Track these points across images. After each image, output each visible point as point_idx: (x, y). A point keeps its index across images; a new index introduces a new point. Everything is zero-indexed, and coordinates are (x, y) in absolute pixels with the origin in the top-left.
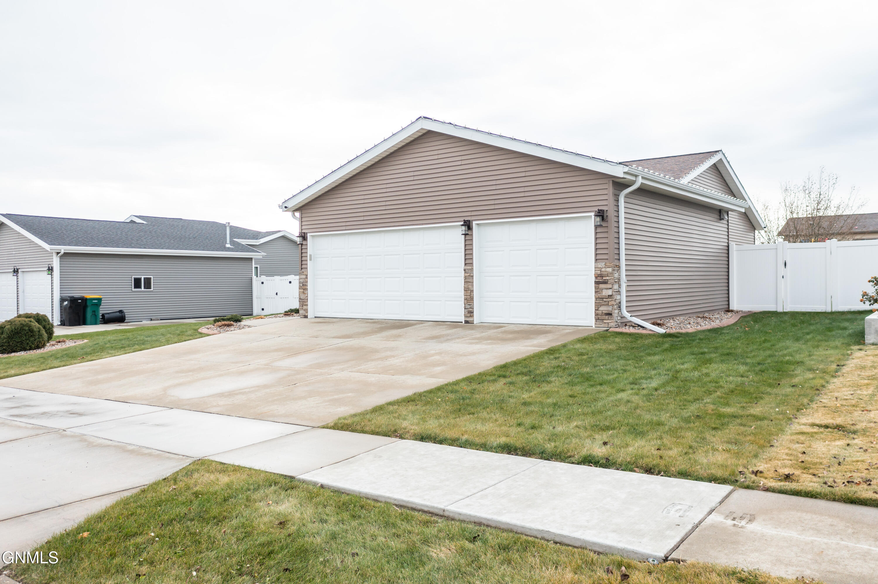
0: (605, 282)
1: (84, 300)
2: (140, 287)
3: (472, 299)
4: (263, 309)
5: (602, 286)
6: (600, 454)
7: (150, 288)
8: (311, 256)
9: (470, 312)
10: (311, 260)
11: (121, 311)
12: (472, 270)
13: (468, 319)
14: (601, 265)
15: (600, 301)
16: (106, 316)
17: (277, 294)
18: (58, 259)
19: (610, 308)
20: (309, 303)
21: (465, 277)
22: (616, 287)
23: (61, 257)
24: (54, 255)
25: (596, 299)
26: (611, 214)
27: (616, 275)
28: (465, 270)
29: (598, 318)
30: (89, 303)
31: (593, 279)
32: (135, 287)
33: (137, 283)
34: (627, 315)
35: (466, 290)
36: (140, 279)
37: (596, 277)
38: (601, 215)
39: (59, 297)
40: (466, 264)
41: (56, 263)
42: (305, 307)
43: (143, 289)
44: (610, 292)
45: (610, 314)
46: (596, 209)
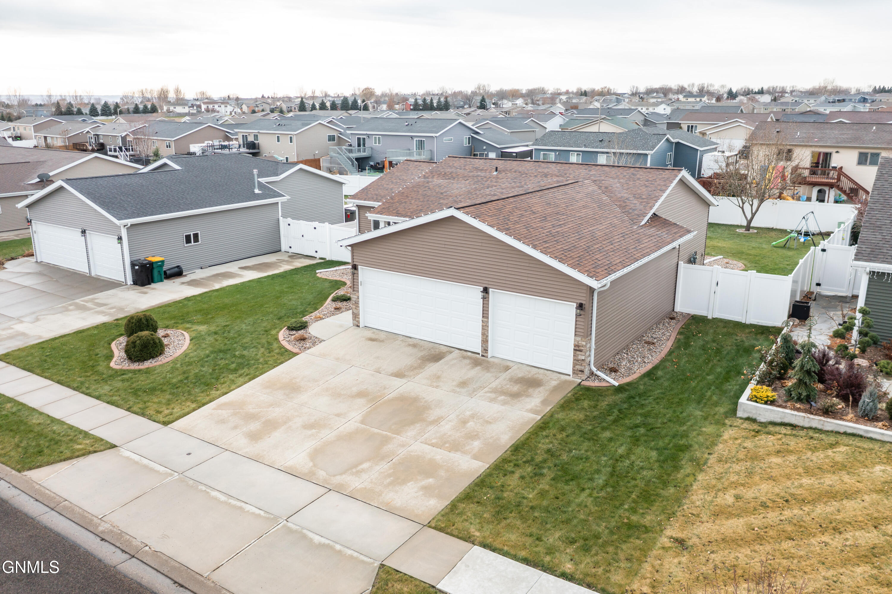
0: (581, 351)
1: (151, 264)
2: (190, 242)
3: (487, 341)
4: (290, 247)
5: (578, 353)
6: (569, 571)
7: (198, 242)
8: (361, 282)
9: (486, 350)
10: (361, 285)
11: (178, 267)
12: (488, 322)
13: (483, 354)
14: (579, 339)
15: (576, 361)
16: (168, 272)
17: (303, 236)
18: (126, 230)
19: (583, 368)
20: (361, 316)
21: (483, 326)
22: (588, 354)
23: (127, 228)
24: (122, 228)
25: (574, 360)
26: (587, 306)
27: (588, 346)
28: (482, 321)
29: (575, 372)
30: (155, 266)
31: (573, 347)
32: (187, 243)
33: (188, 239)
34: (594, 369)
35: (483, 334)
36: (190, 235)
37: (575, 346)
38: (580, 306)
39: (129, 262)
40: (483, 317)
41: (124, 234)
42: (357, 319)
43: (193, 244)
44: (583, 358)
45: (582, 371)
46: (579, 302)
